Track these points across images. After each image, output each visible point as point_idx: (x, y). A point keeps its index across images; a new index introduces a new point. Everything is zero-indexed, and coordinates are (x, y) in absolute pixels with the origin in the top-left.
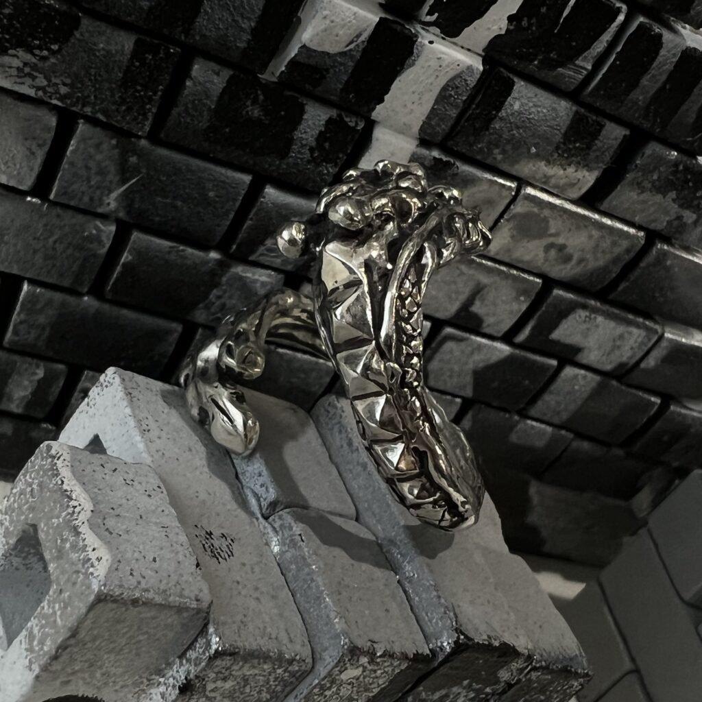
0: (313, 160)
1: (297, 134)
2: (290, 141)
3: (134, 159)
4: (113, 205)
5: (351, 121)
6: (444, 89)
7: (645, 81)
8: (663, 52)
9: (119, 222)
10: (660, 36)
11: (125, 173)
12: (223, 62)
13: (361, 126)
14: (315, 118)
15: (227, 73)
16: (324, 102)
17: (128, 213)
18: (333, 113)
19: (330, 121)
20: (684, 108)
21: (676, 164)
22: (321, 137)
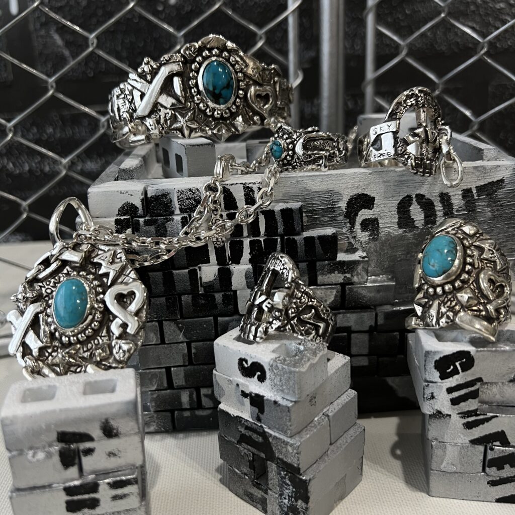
0: (225, 307)
1: (217, 302)
2: (216, 304)
3: (180, 325)
4: (182, 339)
5: (228, 293)
6: (245, 276)
7: (299, 250)
8: (298, 242)
9: (186, 342)
10: (294, 239)
11: (180, 329)
12: (188, 294)
13: (232, 293)
14: (219, 296)
15: (190, 296)
16: (218, 292)
17: (187, 339)
18: (223, 293)
19: (223, 296)
20: (317, 251)
21: (329, 264)
22: (223, 300)
